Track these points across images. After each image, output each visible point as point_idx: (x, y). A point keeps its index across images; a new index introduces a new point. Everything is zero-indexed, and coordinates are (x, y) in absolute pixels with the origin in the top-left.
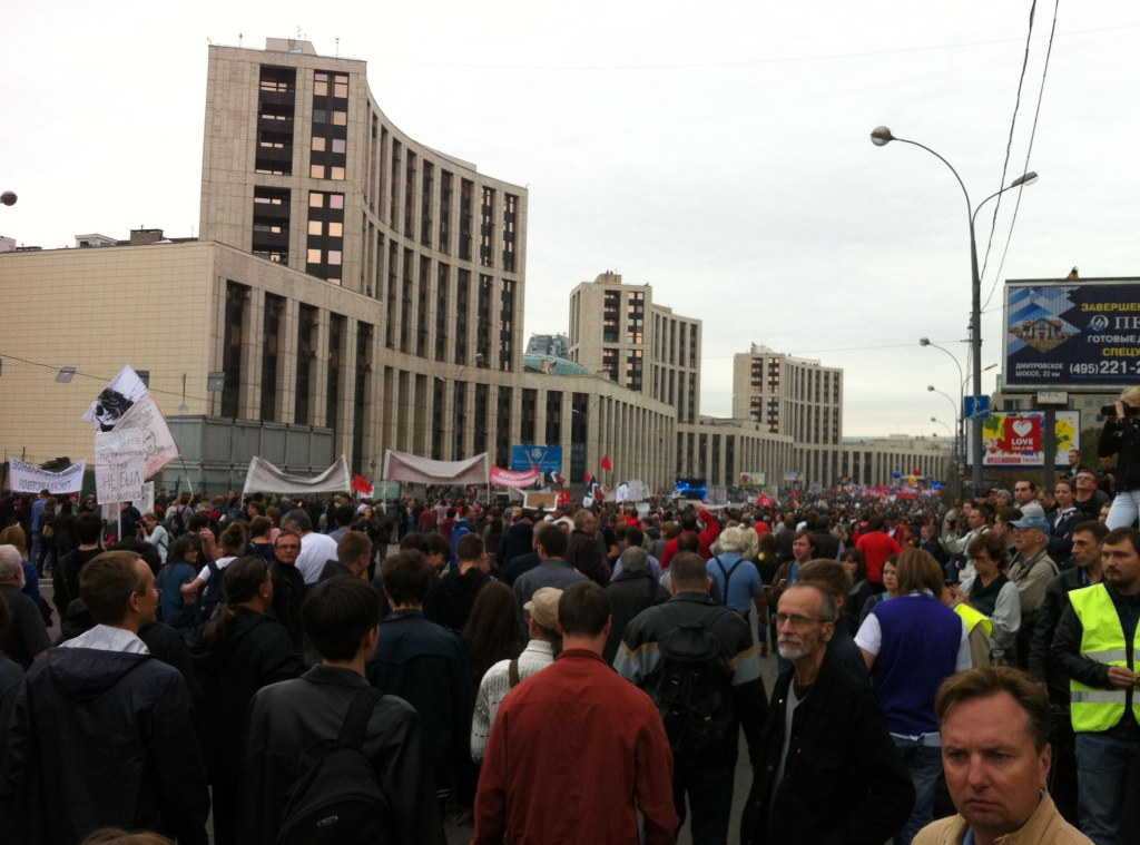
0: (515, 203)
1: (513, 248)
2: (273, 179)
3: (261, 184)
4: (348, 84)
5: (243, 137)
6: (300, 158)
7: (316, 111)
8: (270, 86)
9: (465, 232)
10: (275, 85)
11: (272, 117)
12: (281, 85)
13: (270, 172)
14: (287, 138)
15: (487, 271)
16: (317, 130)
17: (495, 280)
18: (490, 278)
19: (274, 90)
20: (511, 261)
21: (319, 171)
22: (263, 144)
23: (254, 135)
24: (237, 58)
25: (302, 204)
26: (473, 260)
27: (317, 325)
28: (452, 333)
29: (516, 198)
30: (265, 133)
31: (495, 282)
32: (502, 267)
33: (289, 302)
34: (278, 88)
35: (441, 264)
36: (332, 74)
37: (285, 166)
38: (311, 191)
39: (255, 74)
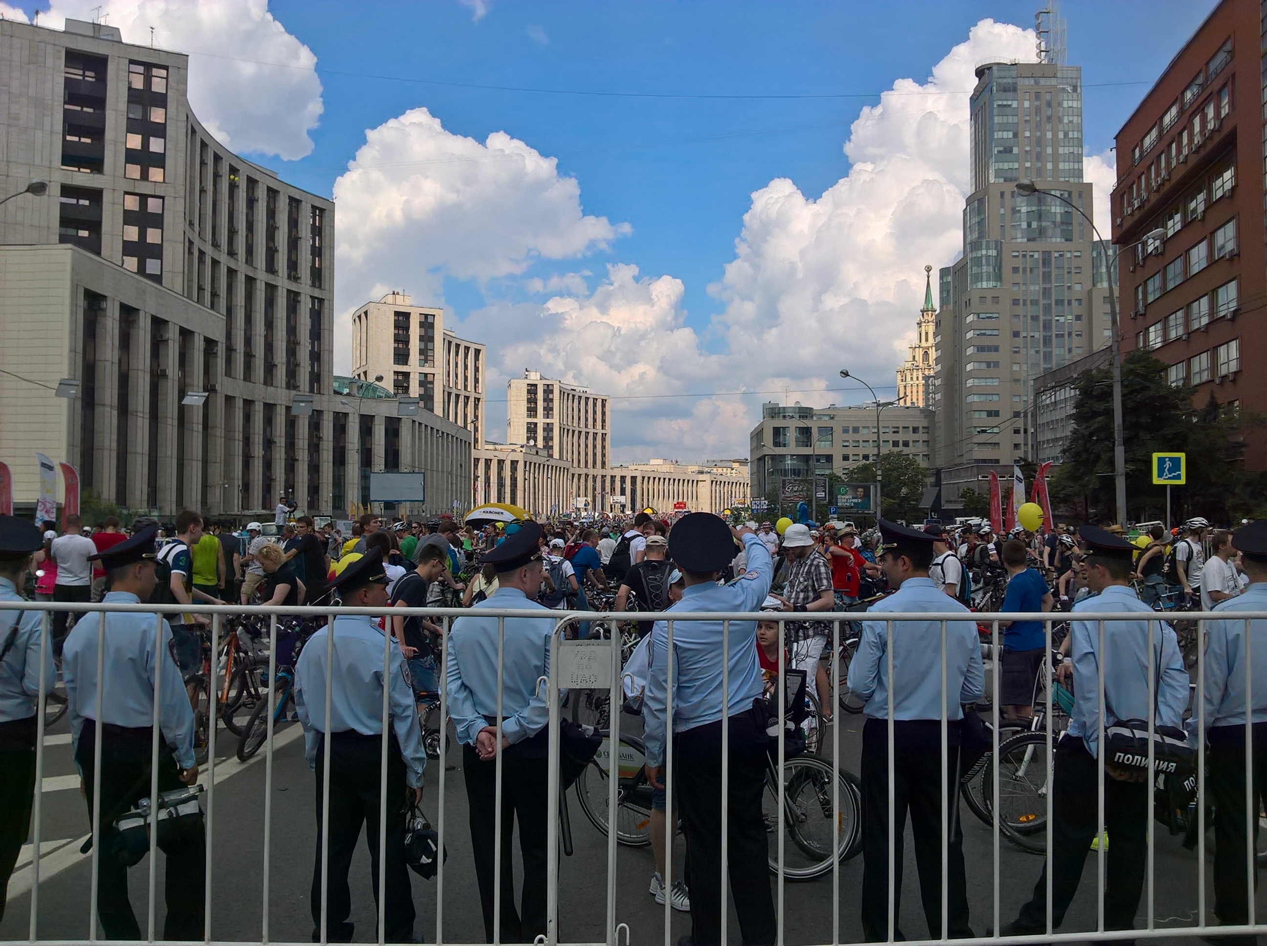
0: (321, 217)
1: (320, 264)
2: (83, 178)
3: (69, 182)
4: (167, 78)
5: (47, 127)
6: (112, 156)
7: (131, 105)
8: (76, 74)
9: (271, 245)
10: (81, 72)
11: (79, 108)
12: (87, 73)
13: (76, 169)
14: (98, 133)
15: (294, 287)
16: (133, 127)
17: (303, 296)
18: (297, 294)
19: (81, 78)
20: (318, 276)
21: (134, 171)
22: (69, 138)
23: (59, 126)
24: (38, 39)
25: (116, 206)
26: (280, 274)
27: (167, 341)
28: (259, 350)
29: (322, 211)
30: (71, 125)
31: (302, 298)
32: (309, 282)
33: (142, 314)
34: (84, 76)
35: (247, 277)
36: (148, 67)
37: (96, 164)
38: (126, 193)
39: (60, 58)
